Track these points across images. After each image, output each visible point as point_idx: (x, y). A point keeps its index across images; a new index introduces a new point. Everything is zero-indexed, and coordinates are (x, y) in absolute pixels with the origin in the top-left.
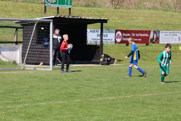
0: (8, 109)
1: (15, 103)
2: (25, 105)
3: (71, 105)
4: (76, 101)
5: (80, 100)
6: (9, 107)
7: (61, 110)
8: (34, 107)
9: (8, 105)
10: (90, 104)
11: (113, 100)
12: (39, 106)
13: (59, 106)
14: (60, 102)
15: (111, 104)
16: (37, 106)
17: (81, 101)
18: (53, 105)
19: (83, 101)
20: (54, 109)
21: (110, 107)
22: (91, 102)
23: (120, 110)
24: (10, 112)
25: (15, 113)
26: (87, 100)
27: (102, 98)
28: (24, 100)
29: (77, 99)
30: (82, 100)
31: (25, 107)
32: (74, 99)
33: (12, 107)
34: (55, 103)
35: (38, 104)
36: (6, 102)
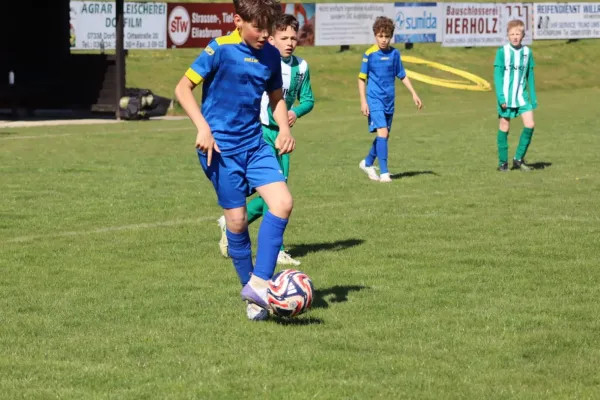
4: (17, 239)
5: (30, 238)
10: (61, 249)
11: (142, 234)
15: (132, 247)
17: (35, 239)
19: (39, 240)
22: (68, 242)
23: (158, 266)
26: (55, 235)
27: (105, 230)
29: (21, 234)
30: (38, 236)
32: (13, 235)
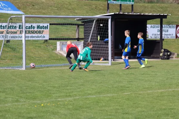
0: (59, 101)
1: (67, 96)
2: (75, 98)
3: (119, 97)
4: (125, 94)
5: (129, 93)
6: (59, 99)
7: (108, 102)
8: (83, 99)
9: (59, 98)
10: (137, 97)
11: (161, 93)
12: (88, 99)
13: (108, 99)
14: (109, 95)
15: (158, 96)
16: (86, 98)
17: (130, 94)
18: (101, 98)
19: (132, 94)
20: (102, 102)
21: (157, 99)
22: (140, 94)
23: (165, 102)
24: (60, 104)
25: (64, 105)
26: (137, 92)
27: (151, 91)
28: (75, 93)
29: (127, 92)
30: (131, 93)
31: (75, 100)
32: (124, 92)
33: (63, 99)
34: (104, 96)
35: (87, 97)
36: (58, 95)
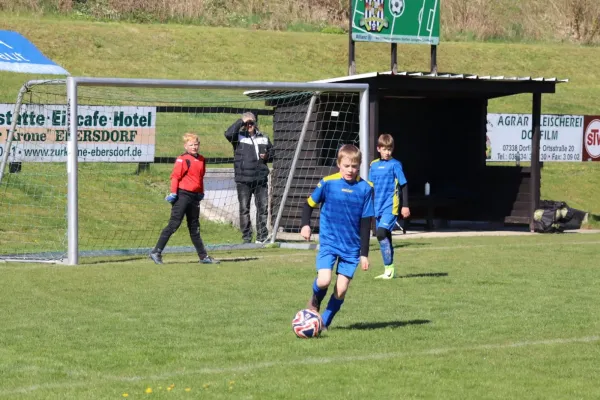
0: (205, 377)
1: (229, 359)
2: (260, 365)
3: (412, 364)
4: (432, 352)
5: (445, 350)
6: (206, 371)
7: (376, 381)
8: (289, 372)
9: (203, 367)
10: (477, 363)
11: (557, 350)
12: (306, 369)
13: (375, 370)
14: (378, 356)
15: (549, 363)
16: (298, 368)
17: (450, 352)
18: (352, 366)
19: (455, 352)
20: (355, 380)
21: (544, 372)
22: (483, 355)
23: (575, 383)
24: (208, 387)
25: (225, 390)
26: (470, 348)
27: (520, 344)
28: (258, 349)
29: (437, 346)
30: (454, 348)
31: (260, 372)
32: (428, 346)
33: (217, 371)
34: (361, 358)
35: (303, 362)
36: (201, 354)
